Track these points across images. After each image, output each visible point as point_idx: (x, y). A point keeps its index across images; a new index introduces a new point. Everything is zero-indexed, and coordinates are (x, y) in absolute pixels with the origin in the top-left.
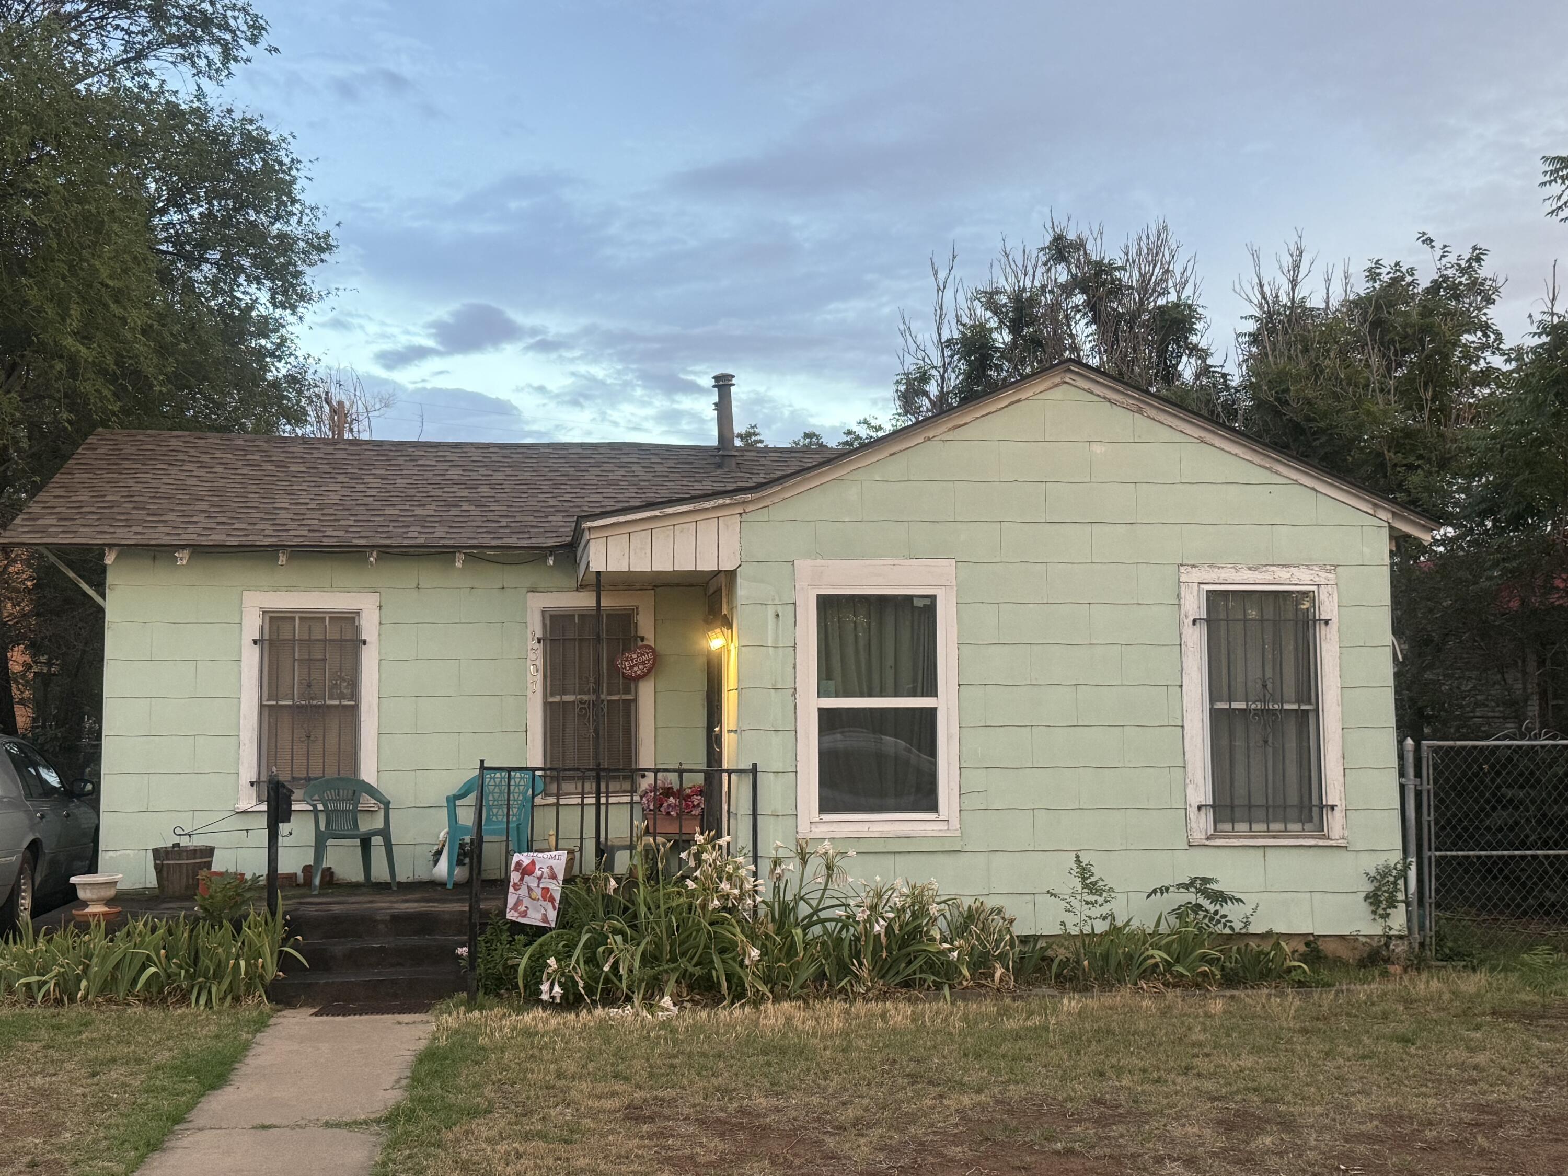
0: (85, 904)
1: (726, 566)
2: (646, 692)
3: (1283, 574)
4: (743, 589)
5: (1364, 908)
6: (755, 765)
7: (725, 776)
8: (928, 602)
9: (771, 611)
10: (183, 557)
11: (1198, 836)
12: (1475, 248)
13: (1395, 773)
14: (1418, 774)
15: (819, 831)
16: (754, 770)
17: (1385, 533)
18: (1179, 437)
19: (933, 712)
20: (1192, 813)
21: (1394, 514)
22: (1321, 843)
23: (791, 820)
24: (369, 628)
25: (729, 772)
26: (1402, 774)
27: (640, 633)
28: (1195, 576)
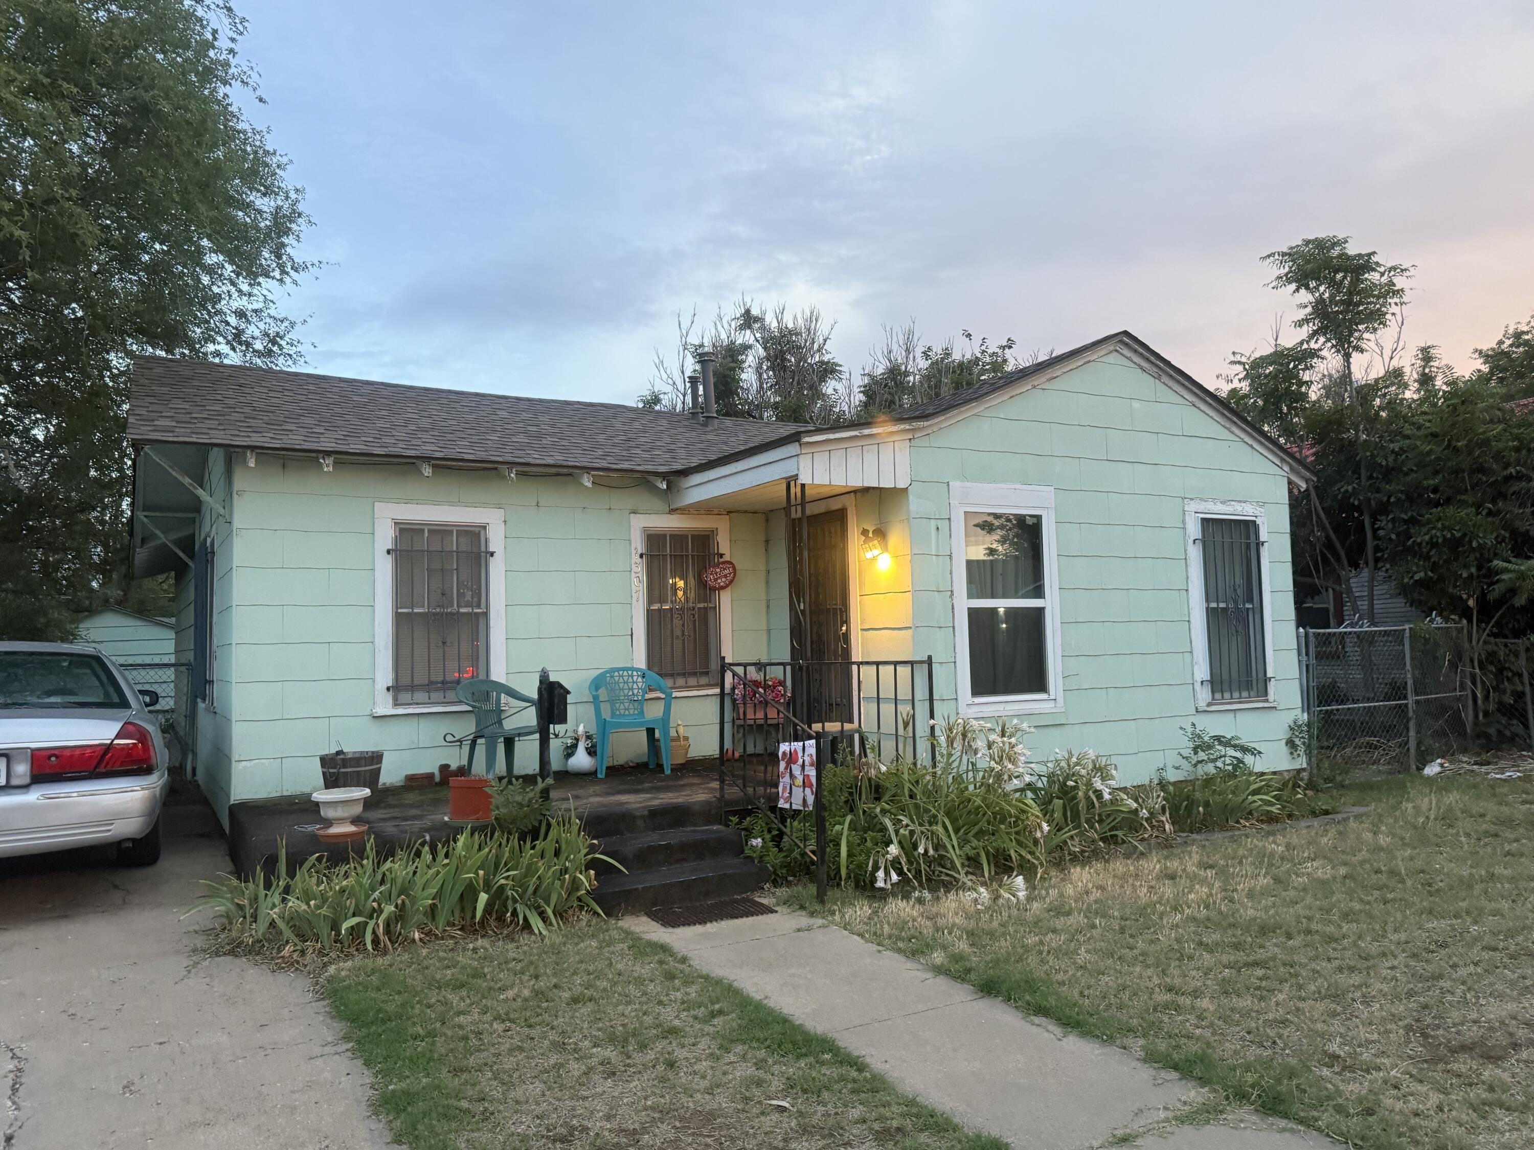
1: (901, 485)
2: (725, 601)
3: (1239, 508)
4: (915, 504)
5: (1284, 749)
6: (930, 657)
8: (1035, 520)
9: (933, 524)
10: (328, 465)
11: (1202, 705)
13: (1295, 652)
14: (1307, 654)
15: (972, 712)
16: (929, 661)
18: (1180, 400)
19: (1040, 611)
20: (1198, 686)
21: (1292, 468)
22: (1266, 705)
23: (953, 703)
24: (496, 540)
26: (1299, 654)
27: (721, 551)
28: (1192, 507)
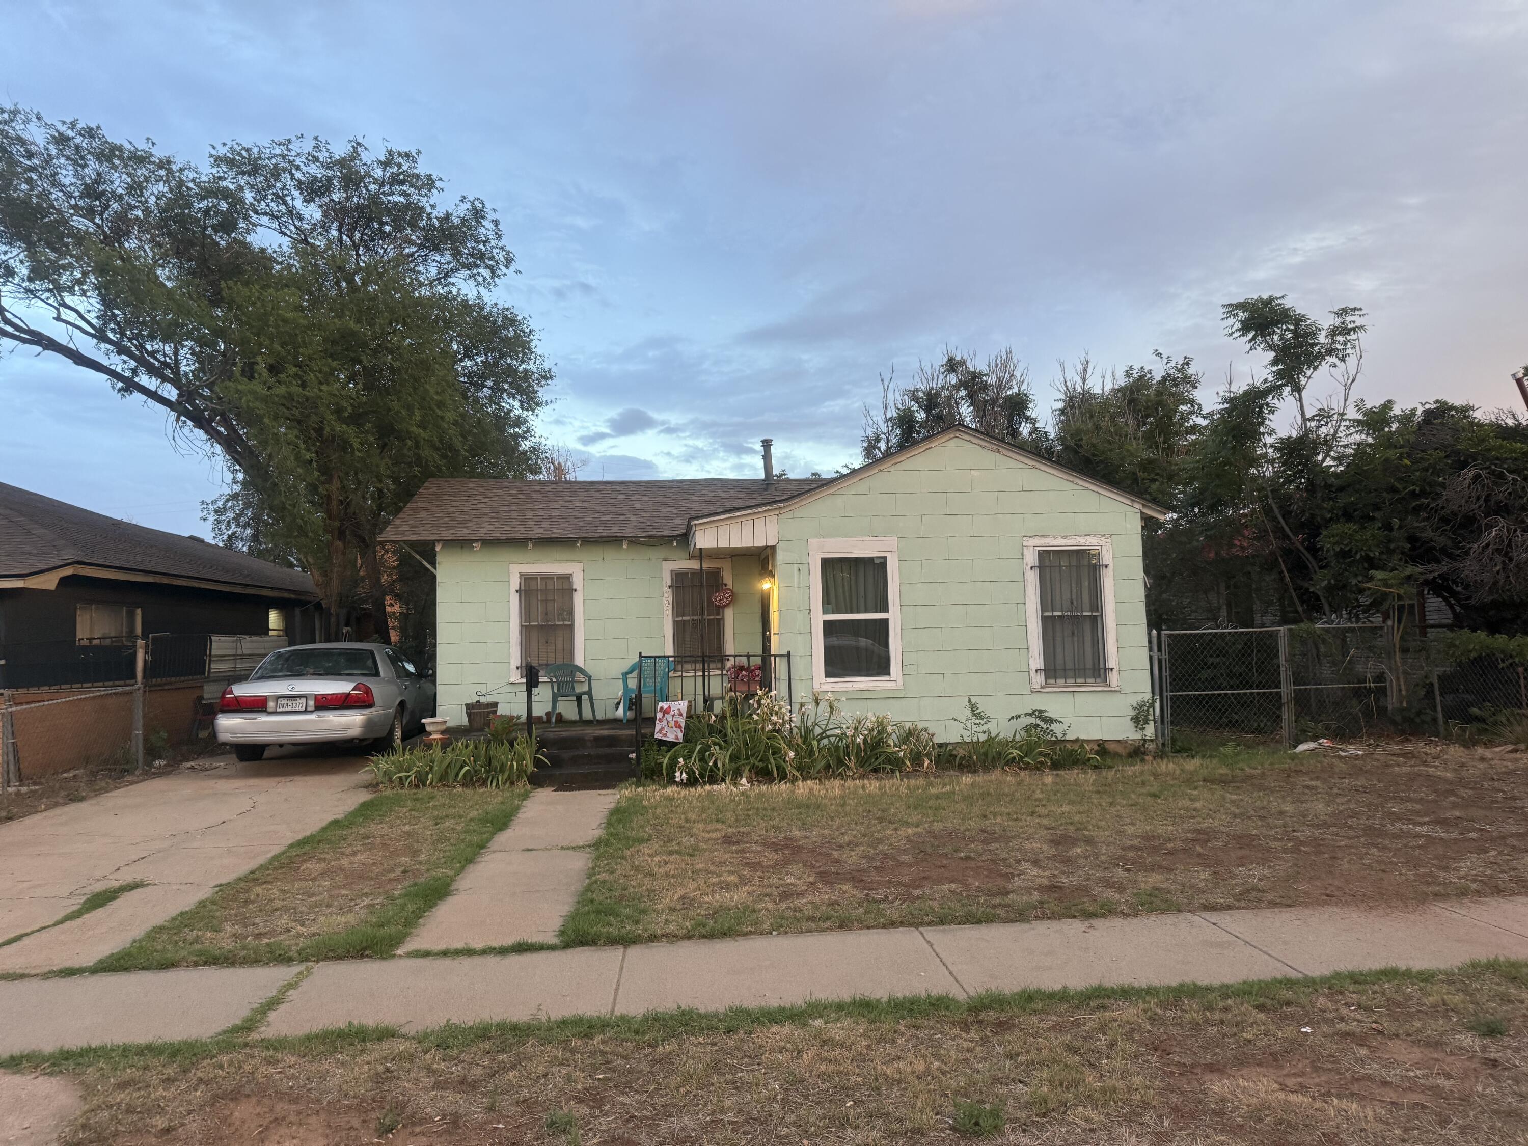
0: (430, 734)
1: (771, 543)
2: (728, 614)
3: (1081, 540)
4: (780, 556)
5: (1131, 725)
6: (789, 652)
7: (773, 658)
8: (882, 560)
9: (796, 567)
10: (477, 546)
11: (1036, 686)
12: (1185, 358)
13: (1146, 650)
15: (825, 688)
16: (788, 655)
17: (1139, 515)
18: (1021, 466)
19: (885, 622)
20: (1033, 674)
21: (1143, 505)
22: (1105, 689)
23: (809, 682)
24: (578, 582)
25: (775, 656)
27: (725, 582)
28: (1032, 542)
